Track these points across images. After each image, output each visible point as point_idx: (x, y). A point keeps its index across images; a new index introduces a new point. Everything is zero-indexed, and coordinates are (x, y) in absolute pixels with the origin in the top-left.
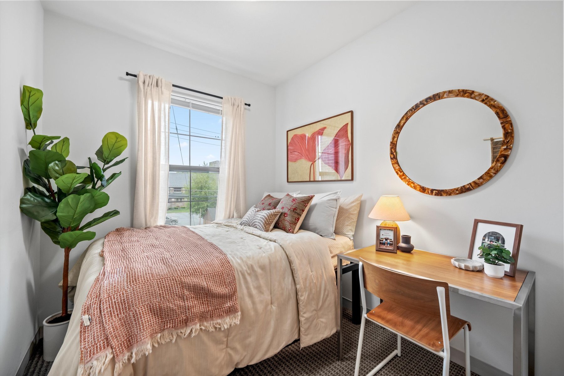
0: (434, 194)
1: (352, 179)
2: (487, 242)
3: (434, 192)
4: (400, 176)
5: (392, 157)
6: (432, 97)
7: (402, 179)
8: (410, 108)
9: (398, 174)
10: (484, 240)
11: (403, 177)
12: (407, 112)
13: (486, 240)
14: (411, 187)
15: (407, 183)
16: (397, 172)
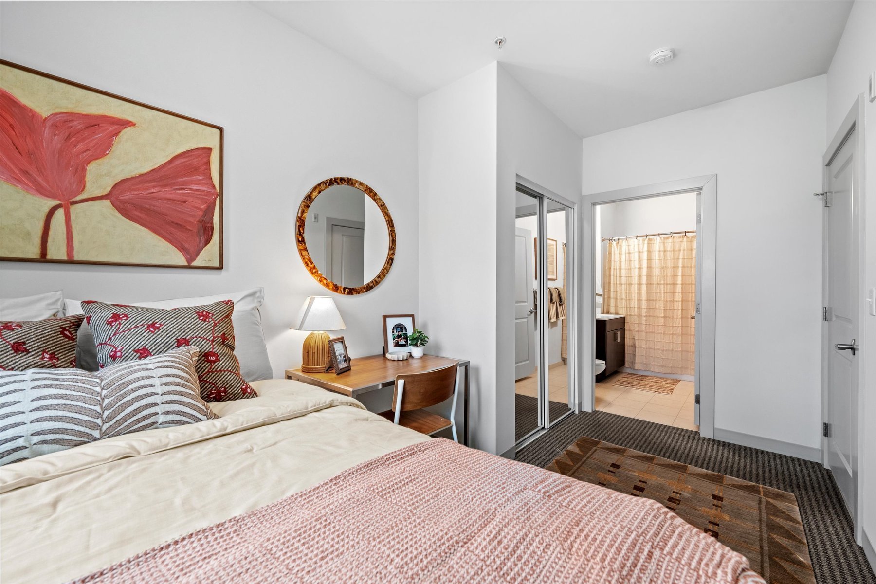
0: (346, 293)
1: (221, 267)
2: (396, 333)
3: (346, 290)
4: (311, 269)
5: (300, 239)
6: (346, 179)
7: (313, 273)
8: (324, 179)
9: (307, 265)
10: (393, 332)
11: (314, 271)
12: (321, 183)
13: (395, 331)
14: (324, 284)
15: (319, 279)
16: (306, 263)
